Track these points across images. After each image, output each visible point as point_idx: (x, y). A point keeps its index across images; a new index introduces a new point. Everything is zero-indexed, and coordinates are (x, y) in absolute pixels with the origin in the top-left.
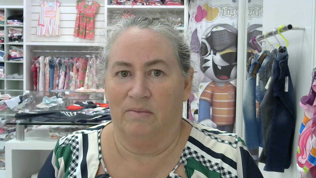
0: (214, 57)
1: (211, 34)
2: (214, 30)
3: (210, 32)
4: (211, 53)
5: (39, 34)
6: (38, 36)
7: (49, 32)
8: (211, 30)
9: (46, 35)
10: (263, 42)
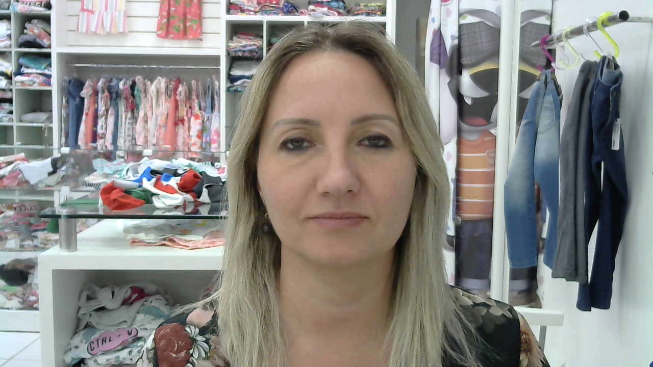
5: (84, 31)
6: (82, 33)
7: (104, 25)
9: (98, 32)
10: (560, 46)
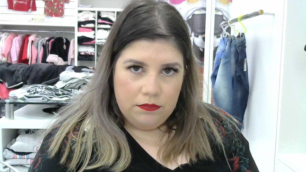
0: (194, 39)
1: (192, 16)
2: (197, 13)
3: (191, 14)
4: (192, 35)
8: (193, 13)
10: (233, 25)
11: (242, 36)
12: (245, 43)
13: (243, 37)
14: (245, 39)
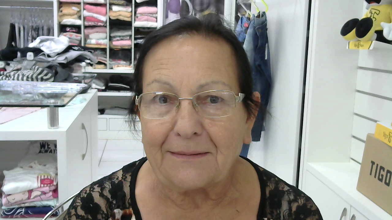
11: (263, 16)
12: (266, 25)
13: (264, 18)
14: (266, 20)
